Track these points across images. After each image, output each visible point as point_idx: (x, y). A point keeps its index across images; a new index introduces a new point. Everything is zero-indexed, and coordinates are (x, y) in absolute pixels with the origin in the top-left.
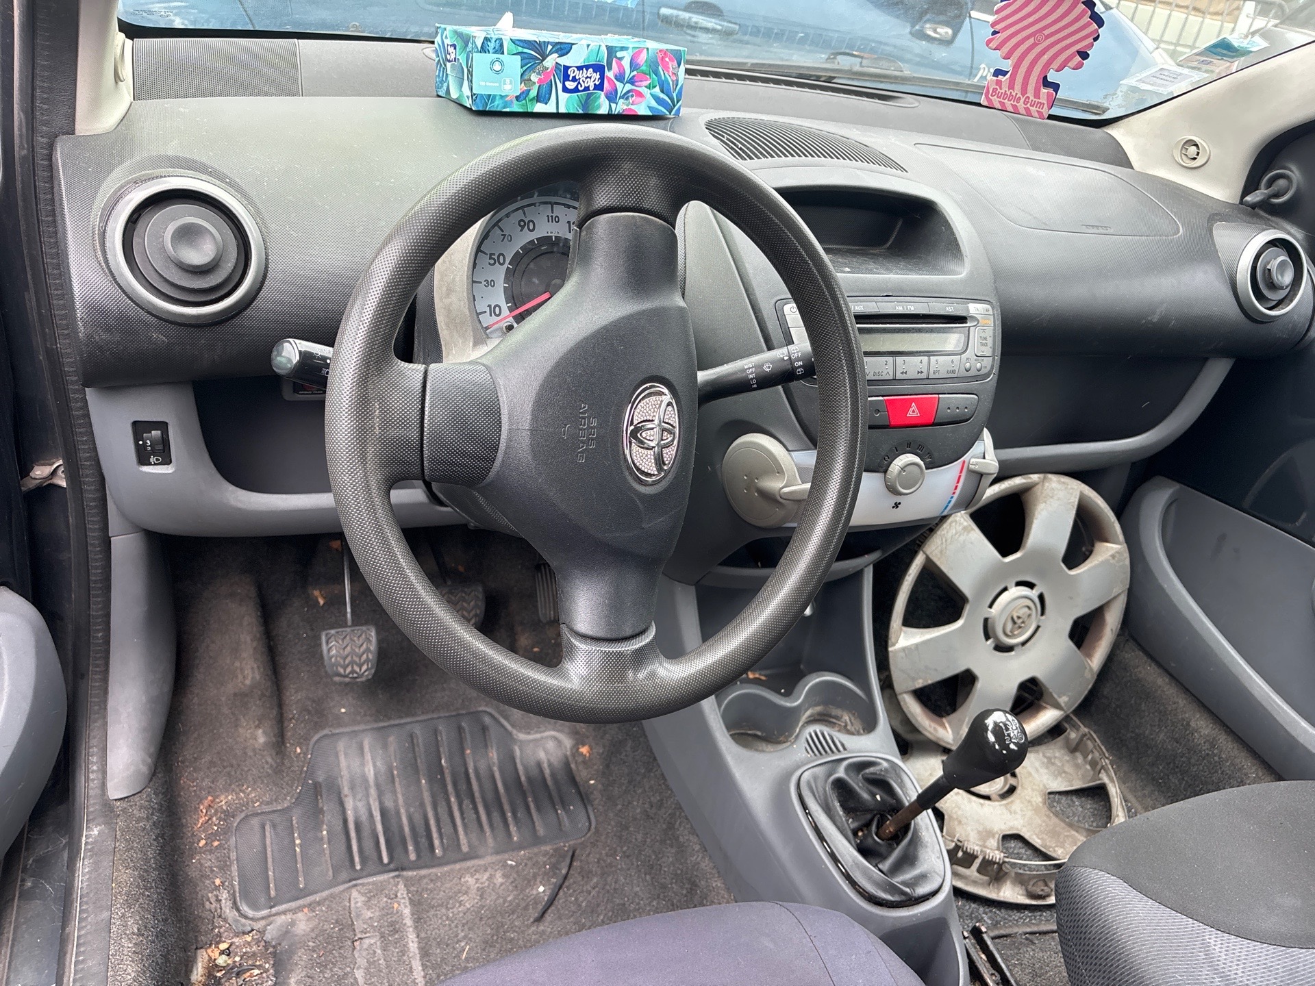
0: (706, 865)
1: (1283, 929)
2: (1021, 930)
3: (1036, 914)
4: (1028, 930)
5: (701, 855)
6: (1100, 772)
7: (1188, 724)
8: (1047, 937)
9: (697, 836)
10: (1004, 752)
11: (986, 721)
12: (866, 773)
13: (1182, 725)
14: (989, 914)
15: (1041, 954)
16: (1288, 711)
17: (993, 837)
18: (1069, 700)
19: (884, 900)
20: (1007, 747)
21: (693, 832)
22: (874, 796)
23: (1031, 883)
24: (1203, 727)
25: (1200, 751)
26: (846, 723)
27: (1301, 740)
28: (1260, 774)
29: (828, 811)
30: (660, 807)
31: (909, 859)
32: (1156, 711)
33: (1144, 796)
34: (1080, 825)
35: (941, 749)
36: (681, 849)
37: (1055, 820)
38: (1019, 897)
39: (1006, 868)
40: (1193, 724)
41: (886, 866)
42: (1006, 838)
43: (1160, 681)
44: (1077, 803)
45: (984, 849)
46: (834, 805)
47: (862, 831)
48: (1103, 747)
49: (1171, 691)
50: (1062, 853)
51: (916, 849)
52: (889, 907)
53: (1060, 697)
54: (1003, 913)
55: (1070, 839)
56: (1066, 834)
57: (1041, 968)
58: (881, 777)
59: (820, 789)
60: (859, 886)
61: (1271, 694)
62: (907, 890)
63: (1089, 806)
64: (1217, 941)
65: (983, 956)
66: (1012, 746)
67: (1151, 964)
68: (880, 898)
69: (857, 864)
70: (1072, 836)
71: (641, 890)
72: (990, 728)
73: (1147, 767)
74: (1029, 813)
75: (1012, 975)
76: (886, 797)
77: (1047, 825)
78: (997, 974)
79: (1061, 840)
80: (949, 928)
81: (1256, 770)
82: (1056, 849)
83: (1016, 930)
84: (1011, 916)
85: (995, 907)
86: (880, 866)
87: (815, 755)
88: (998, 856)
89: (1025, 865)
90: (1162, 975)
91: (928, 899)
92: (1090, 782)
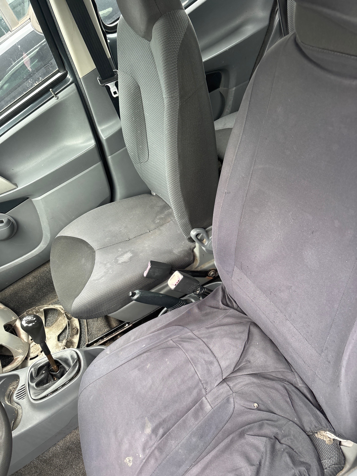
0: (61, 443)
1: (90, 263)
2: (87, 337)
3: (82, 333)
4: (87, 335)
5: (57, 446)
6: (40, 310)
7: (28, 283)
8: (89, 330)
9: (50, 448)
10: (36, 321)
11: (25, 326)
12: (34, 376)
13: (28, 285)
14: (82, 346)
15: (94, 328)
16: (28, 255)
17: (58, 344)
18: (14, 316)
19: (78, 368)
20: (35, 320)
21: (48, 450)
22: (43, 373)
23: (73, 333)
24: (29, 279)
25: (37, 281)
26: (13, 388)
27: (37, 253)
28: (46, 267)
29: (46, 389)
30: (37, 467)
31: (66, 361)
32: (22, 291)
33: (48, 300)
34: (56, 318)
35: (25, 360)
36: (55, 455)
37: (54, 325)
38: (77, 337)
39: (68, 340)
40: (28, 282)
41: (67, 368)
42: (59, 340)
43: (12, 289)
44: (49, 319)
45: (62, 345)
46: (45, 387)
47: (55, 378)
48: (32, 308)
49: (16, 286)
50: (64, 324)
51: (63, 358)
52: (81, 367)
53: (13, 319)
54: (82, 342)
55: (60, 321)
56: (59, 322)
57: (98, 329)
58: (37, 370)
59: (38, 392)
60: (74, 376)
61: (22, 258)
62: (76, 361)
63: (50, 315)
64: (93, 277)
65: (95, 344)
66: (34, 319)
67: (98, 293)
68: (78, 369)
69: (67, 377)
70: (59, 321)
71: (68, 474)
72: (27, 325)
73: (40, 297)
74: (51, 332)
75: (100, 336)
76: (44, 369)
77: (56, 328)
78: (100, 340)
79: (60, 324)
80: (87, 350)
81: (44, 267)
82: (63, 325)
83: (87, 338)
84: (83, 340)
85: (80, 344)
86: (67, 370)
87: (25, 396)
88: (65, 341)
89: (68, 335)
90: (101, 291)
91: (78, 355)
92: (42, 314)
